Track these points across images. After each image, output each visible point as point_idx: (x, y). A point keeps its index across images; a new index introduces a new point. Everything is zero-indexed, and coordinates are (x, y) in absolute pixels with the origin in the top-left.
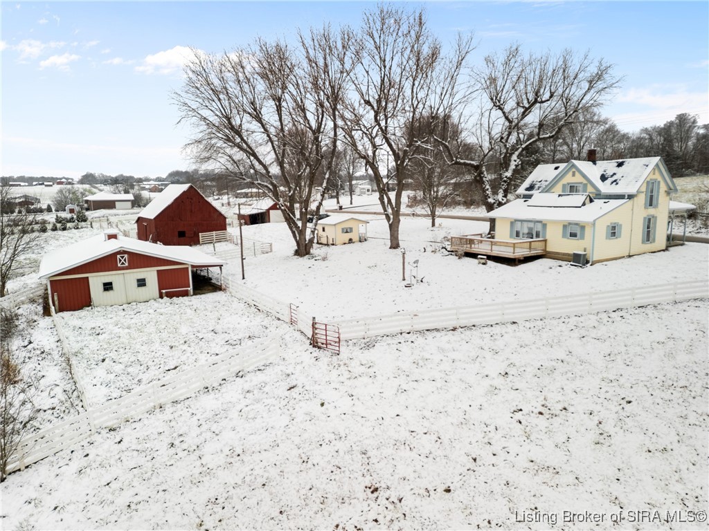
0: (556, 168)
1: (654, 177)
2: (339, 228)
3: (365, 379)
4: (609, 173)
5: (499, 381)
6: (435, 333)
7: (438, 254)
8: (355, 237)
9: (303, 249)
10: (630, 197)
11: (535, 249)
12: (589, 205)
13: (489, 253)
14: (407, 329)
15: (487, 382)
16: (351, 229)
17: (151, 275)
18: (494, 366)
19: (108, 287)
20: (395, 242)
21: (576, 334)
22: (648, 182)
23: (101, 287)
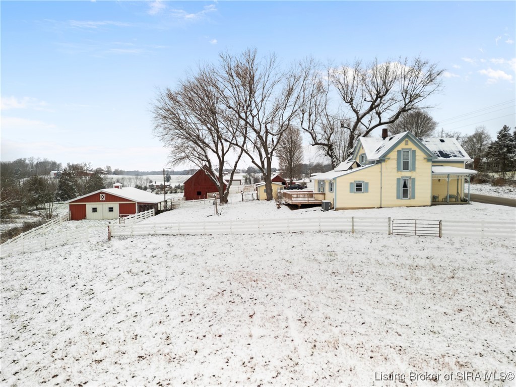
1: (408, 147)
4: (383, 146)
10: (378, 162)
17: (116, 206)
19: (95, 210)
23: (91, 210)
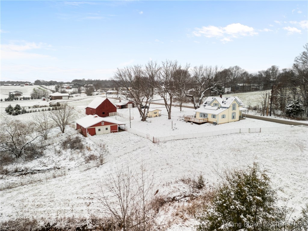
0: (213, 98)
1: (235, 103)
2: (153, 112)
3: (165, 148)
4: (224, 101)
5: (191, 149)
6: (179, 140)
7: (181, 121)
8: (158, 115)
9: (144, 119)
10: (228, 108)
11: (205, 120)
12: (218, 110)
13: (194, 121)
14: (173, 139)
15: (188, 149)
16: (156, 112)
17: (109, 127)
18: (190, 146)
20: (169, 117)
21: (208, 140)
22: (233, 104)
23: (98, 130)
